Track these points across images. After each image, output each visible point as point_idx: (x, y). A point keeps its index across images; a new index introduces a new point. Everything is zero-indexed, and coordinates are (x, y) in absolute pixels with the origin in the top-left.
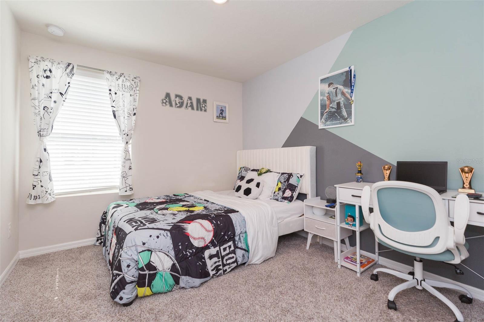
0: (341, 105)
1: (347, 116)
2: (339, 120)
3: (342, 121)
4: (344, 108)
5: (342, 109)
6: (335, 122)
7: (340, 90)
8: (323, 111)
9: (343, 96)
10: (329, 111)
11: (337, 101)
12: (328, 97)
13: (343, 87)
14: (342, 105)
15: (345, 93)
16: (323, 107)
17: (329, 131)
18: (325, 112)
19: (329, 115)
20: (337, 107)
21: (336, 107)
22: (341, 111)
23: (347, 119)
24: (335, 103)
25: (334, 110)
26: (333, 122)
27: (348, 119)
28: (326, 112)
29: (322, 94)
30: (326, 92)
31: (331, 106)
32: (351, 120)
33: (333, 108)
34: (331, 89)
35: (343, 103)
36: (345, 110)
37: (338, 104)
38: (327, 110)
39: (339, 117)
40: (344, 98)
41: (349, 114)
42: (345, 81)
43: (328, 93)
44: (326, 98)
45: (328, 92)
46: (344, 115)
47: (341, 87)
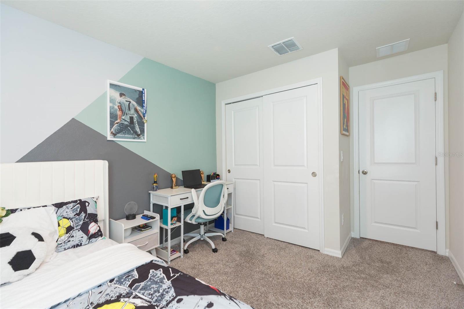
1: (140, 132)
2: (133, 135)
3: (136, 136)
4: (137, 125)
5: (135, 124)
6: (128, 136)
7: (133, 105)
8: (114, 120)
9: (136, 112)
10: (121, 123)
11: (130, 116)
12: (120, 107)
13: (136, 104)
14: (135, 120)
15: (138, 110)
16: (113, 117)
17: (119, 144)
18: (115, 122)
19: (120, 127)
20: (130, 121)
21: (129, 121)
22: (135, 126)
23: (140, 135)
24: (128, 117)
25: (126, 123)
26: (126, 136)
27: (141, 136)
28: (117, 123)
29: (112, 101)
30: (117, 100)
31: (123, 117)
32: (143, 137)
33: (126, 121)
34: (123, 100)
35: (136, 119)
36: (138, 126)
37: (132, 118)
38: (118, 121)
39: (132, 132)
40: (137, 114)
41: (142, 131)
42: (137, 99)
43: (120, 103)
44: (116, 107)
45: (119, 102)
46: (137, 130)
47: (133, 103)
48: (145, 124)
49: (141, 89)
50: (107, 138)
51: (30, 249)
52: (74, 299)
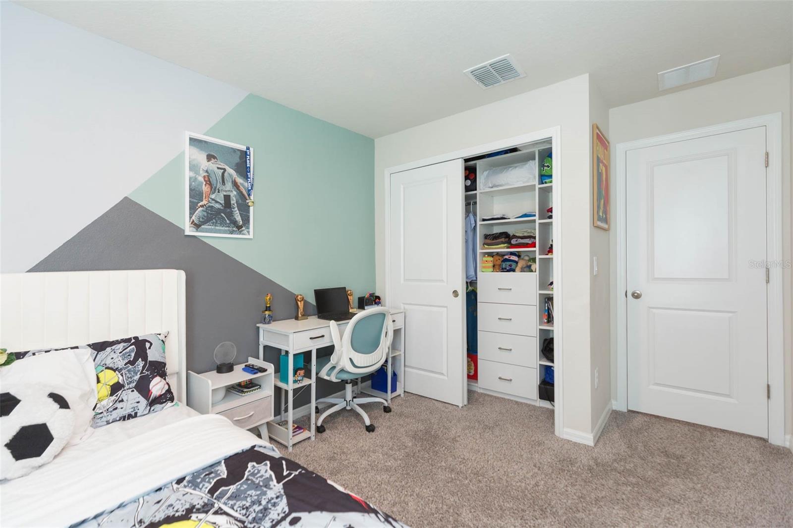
0: (232, 202)
1: (241, 222)
2: (229, 227)
3: (234, 229)
4: (236, 209)
5: (234, 208)
6: (221, 228)
7: (230, 175)
8: (196, 201)
9: (235, 187)
10: (209, 206)
11: (225, 193)
12: (206, 179)
13: (235, 173)
15: (239, 184)
16: (196, 195)
17: (205, 243)
18: (199, 205)
19: (208, 213)
20: (225, 204)
21: (223, 202)
22: (233, 211)
23: (241, 227)
24: (222, 195)
25: (217, 206)
26: (217, 228)
27: (243, 228)
28: (202, 206)
29: (193, 167)
30: (202, 167)
31: (213, 196)
32: (248, 230)
33: (217, 202)
34: (212, 166)
35: (235, 199)
36: (238, 212)
37: (227, 198)
38: (204, 202)
39: (228, 222)
40: (236, 191)
41: (246, 220)
42: (237, 164)
43: (207, 171)
44: (201, 179)
45: (205, 170)
46: (237, 219)
47: (230, 171)
48: (251, 209)
49: (244, 148)
50: (184, 231)
51: (44, 422)
52: (112, 512)
